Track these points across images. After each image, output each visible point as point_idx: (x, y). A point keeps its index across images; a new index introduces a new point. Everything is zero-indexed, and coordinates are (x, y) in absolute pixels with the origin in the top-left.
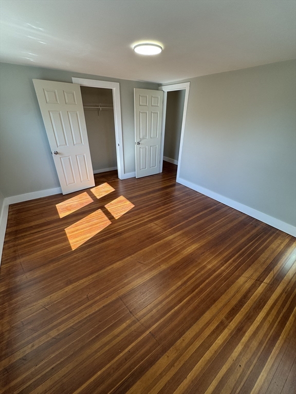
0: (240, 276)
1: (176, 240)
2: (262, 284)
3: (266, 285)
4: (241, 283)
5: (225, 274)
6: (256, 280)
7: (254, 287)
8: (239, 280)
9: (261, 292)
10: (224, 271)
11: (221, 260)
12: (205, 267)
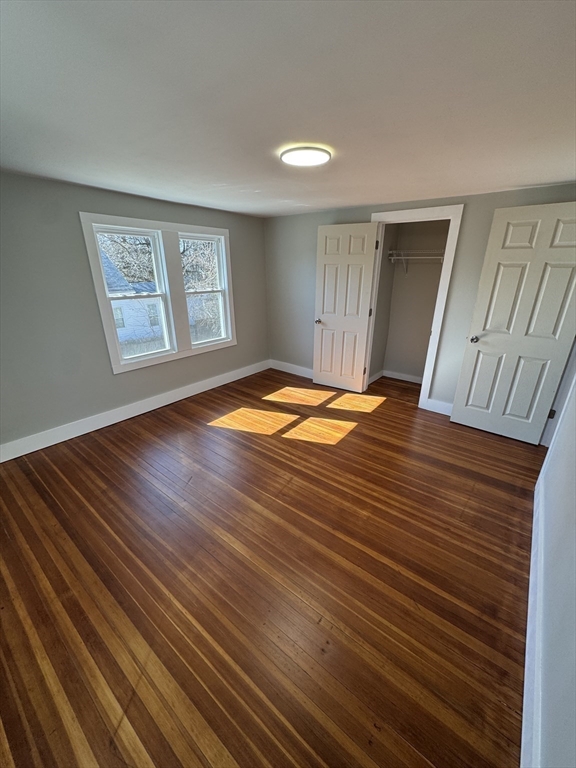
0: (150, 646)
1: (252, 515)
2: (119, 710)
3: (115, 723)
4: (133, 645)
5: (161, 608)
6: (134, 693)
7: (117, 678)
8: (141, 639)
9: (99, 694)
10: (169, 606)
11: (198, 601)
12: (183, 568)
